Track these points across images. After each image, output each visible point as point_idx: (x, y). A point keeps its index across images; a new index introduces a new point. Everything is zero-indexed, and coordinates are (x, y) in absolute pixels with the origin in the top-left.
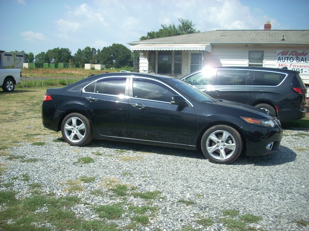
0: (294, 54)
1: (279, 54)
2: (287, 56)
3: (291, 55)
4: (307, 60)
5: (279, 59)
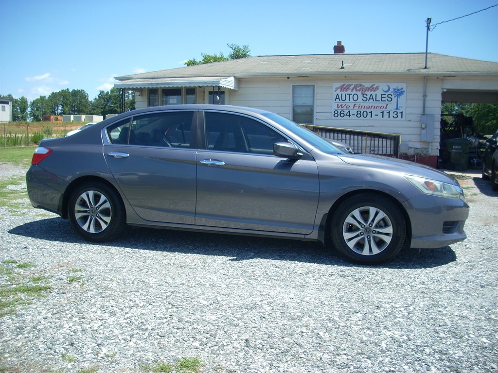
0: (358, 88)
1: (337, 89)
2: (349, 92)
3: (354, 90)
4: (379, 98)
5: (338, 97)
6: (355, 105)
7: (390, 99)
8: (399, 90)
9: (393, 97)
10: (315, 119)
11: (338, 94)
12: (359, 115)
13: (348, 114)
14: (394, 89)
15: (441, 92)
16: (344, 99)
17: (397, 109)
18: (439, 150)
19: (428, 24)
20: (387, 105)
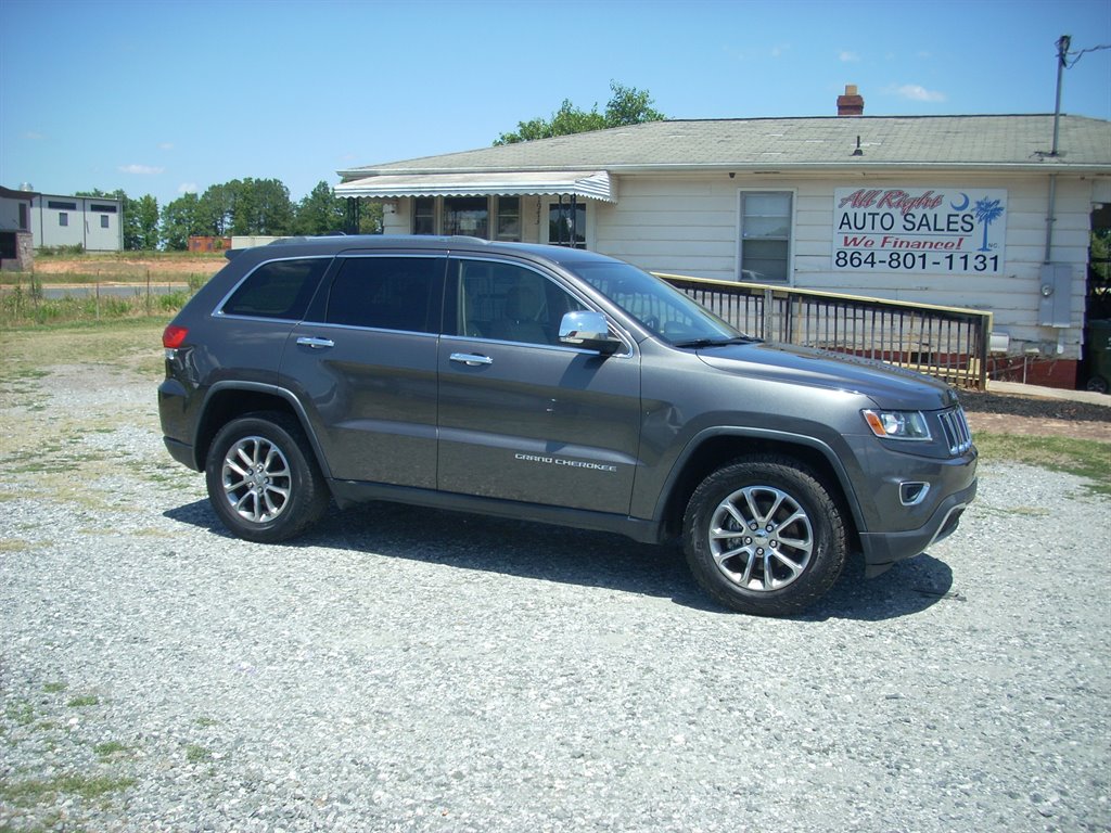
0: (894, 201)
1: (844, 201)
2: (873, 208)
3: (885, 205)
4: (942, 224)
5: (846, 221)
6: (886, 238)
7: (968, 227)
8: (989, 205)
9: (975, 221)
10: (792, 269)
11: (846, 214)
12: (895, 264)
13: (870, 260)
14: (979, 203)
15: (1090, 211)
16: (860, 225)
17: (984, 249)
18: (1083, 346)
19: (1061, 49)
20: (961, 240)
